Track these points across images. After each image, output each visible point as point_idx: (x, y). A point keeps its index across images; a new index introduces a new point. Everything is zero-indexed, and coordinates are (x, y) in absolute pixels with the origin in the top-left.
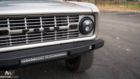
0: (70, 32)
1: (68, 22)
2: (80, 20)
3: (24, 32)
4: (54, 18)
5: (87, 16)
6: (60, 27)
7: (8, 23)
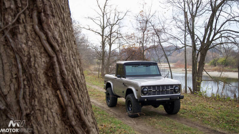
0: (170, 92)
1: (170, 88)
2: (174, 87)
3: (156, 91)
4: (165, 86)
5: (177, 85)
6: (167, 90)
7: (152, 88)
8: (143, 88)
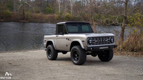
0: (108, 42)
1: (107, 39)
2: (110, 38)
3: (98, 41)
4: (104, 38)
7: (95, 39)
8: (88, 39)
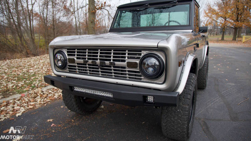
0: (129, 71)
1: (126, 58)
2: (142, 55)
3: (85, 63)
4: (111, 51)
5: (152, 51)
6: (117, 63)
7: (76, 53)
